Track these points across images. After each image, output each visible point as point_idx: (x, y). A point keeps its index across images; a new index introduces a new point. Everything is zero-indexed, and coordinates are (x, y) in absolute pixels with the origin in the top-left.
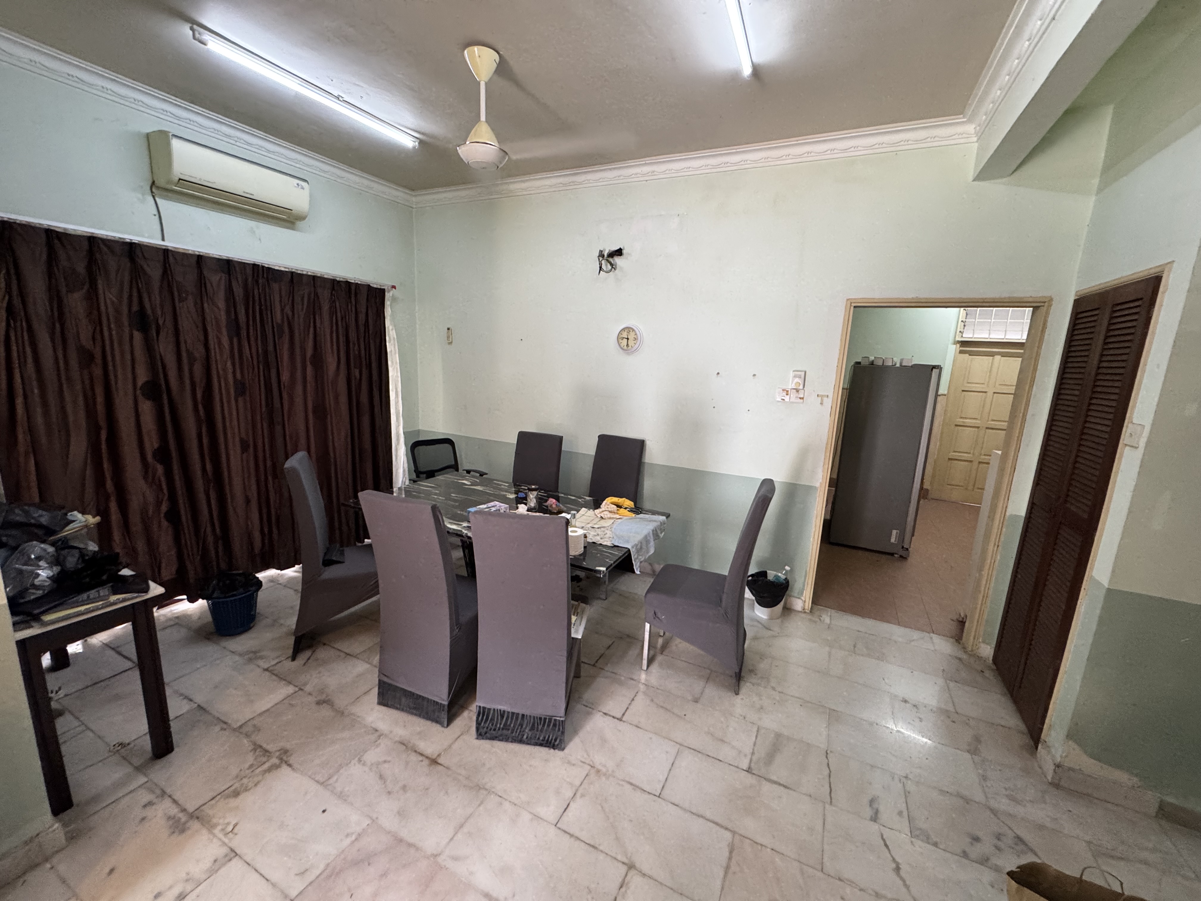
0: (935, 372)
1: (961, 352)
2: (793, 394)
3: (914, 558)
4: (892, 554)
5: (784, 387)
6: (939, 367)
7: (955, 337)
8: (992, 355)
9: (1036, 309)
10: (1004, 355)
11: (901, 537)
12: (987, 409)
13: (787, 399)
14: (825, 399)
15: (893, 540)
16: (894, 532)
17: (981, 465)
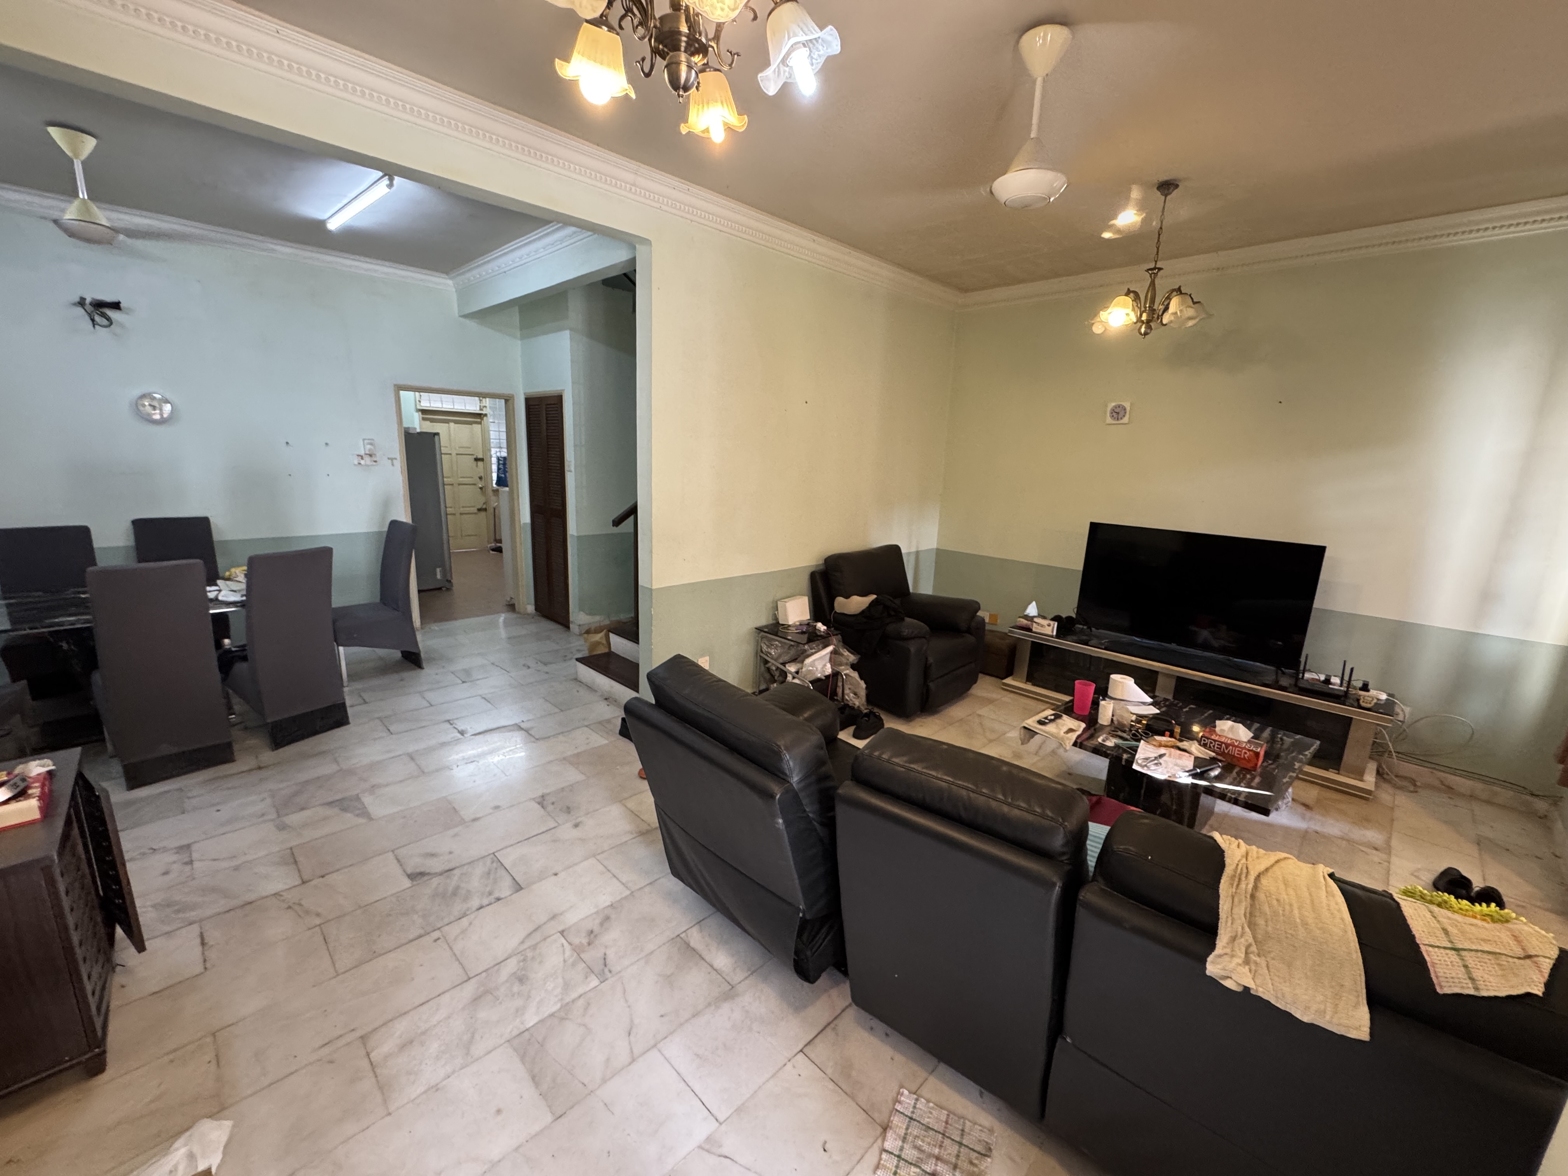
0: (436, 437)
1: (424, 419)
2: (367, 459)
3: (456, 587)
4: (440, 589)
5: (358, 453)
6: (438, 434)
7: (416, 405)
8: (447, 422)
9: (506, 401)
10: (456, 422)
11: (444, 573)
12: (455, 468)
13: (362, 462)
14: (395, 461)
15: (439, 577)
16: (438, 570)
17: (462, 516)
